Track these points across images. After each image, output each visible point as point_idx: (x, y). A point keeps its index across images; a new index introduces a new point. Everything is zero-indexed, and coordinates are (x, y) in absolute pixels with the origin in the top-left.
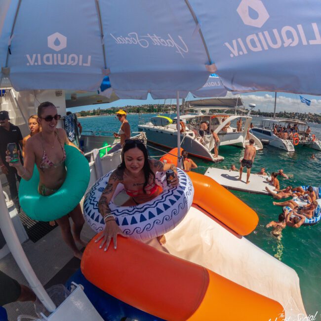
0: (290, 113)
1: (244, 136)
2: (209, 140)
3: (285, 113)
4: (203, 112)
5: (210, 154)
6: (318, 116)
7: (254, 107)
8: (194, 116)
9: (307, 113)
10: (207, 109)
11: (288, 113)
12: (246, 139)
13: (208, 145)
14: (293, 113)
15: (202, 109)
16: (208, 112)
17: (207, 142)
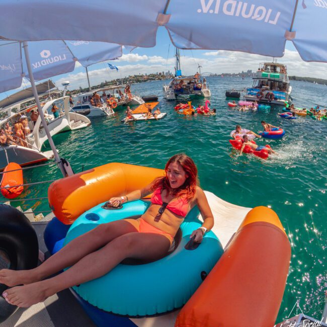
0: (112, 81)
1: (67, 119)
2: (33, 140)
3: (106, 82)
4: (14, 110)
5: (41, 153)
6: (138, 76)
7: (68, 84)
8: (5, 120)
9: (127, 77)
10: (18, 105)
11: (109, 82)
12: (71, 121)
13: (34, 145)
14: (114, 80)
15: (12, 107)
16: (19, 109)
17: (32, 143)
